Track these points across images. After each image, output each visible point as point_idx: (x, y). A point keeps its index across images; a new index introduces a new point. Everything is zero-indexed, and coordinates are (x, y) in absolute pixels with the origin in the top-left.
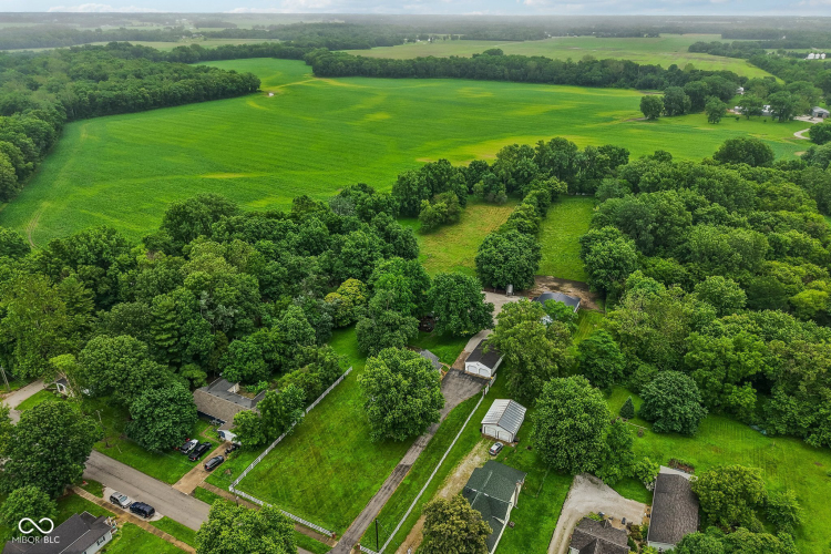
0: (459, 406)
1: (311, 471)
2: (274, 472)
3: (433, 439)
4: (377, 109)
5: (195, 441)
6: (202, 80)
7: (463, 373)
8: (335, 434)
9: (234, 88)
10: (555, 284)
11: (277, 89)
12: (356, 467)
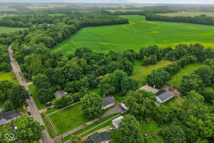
0: (112, 114)
1: (66, 118)
2: (58, 115)
3: (98, 121)
4: (156, 30)
5: (49, 102)
6: (114, 20)
7: (120, 106)
8: (78, 111)
9: (122, 22)
10: (172, 88)
11: (133, 23)
12: (76, 121)
